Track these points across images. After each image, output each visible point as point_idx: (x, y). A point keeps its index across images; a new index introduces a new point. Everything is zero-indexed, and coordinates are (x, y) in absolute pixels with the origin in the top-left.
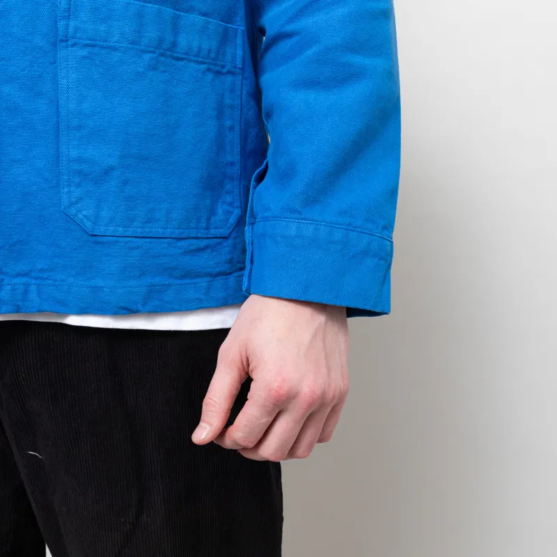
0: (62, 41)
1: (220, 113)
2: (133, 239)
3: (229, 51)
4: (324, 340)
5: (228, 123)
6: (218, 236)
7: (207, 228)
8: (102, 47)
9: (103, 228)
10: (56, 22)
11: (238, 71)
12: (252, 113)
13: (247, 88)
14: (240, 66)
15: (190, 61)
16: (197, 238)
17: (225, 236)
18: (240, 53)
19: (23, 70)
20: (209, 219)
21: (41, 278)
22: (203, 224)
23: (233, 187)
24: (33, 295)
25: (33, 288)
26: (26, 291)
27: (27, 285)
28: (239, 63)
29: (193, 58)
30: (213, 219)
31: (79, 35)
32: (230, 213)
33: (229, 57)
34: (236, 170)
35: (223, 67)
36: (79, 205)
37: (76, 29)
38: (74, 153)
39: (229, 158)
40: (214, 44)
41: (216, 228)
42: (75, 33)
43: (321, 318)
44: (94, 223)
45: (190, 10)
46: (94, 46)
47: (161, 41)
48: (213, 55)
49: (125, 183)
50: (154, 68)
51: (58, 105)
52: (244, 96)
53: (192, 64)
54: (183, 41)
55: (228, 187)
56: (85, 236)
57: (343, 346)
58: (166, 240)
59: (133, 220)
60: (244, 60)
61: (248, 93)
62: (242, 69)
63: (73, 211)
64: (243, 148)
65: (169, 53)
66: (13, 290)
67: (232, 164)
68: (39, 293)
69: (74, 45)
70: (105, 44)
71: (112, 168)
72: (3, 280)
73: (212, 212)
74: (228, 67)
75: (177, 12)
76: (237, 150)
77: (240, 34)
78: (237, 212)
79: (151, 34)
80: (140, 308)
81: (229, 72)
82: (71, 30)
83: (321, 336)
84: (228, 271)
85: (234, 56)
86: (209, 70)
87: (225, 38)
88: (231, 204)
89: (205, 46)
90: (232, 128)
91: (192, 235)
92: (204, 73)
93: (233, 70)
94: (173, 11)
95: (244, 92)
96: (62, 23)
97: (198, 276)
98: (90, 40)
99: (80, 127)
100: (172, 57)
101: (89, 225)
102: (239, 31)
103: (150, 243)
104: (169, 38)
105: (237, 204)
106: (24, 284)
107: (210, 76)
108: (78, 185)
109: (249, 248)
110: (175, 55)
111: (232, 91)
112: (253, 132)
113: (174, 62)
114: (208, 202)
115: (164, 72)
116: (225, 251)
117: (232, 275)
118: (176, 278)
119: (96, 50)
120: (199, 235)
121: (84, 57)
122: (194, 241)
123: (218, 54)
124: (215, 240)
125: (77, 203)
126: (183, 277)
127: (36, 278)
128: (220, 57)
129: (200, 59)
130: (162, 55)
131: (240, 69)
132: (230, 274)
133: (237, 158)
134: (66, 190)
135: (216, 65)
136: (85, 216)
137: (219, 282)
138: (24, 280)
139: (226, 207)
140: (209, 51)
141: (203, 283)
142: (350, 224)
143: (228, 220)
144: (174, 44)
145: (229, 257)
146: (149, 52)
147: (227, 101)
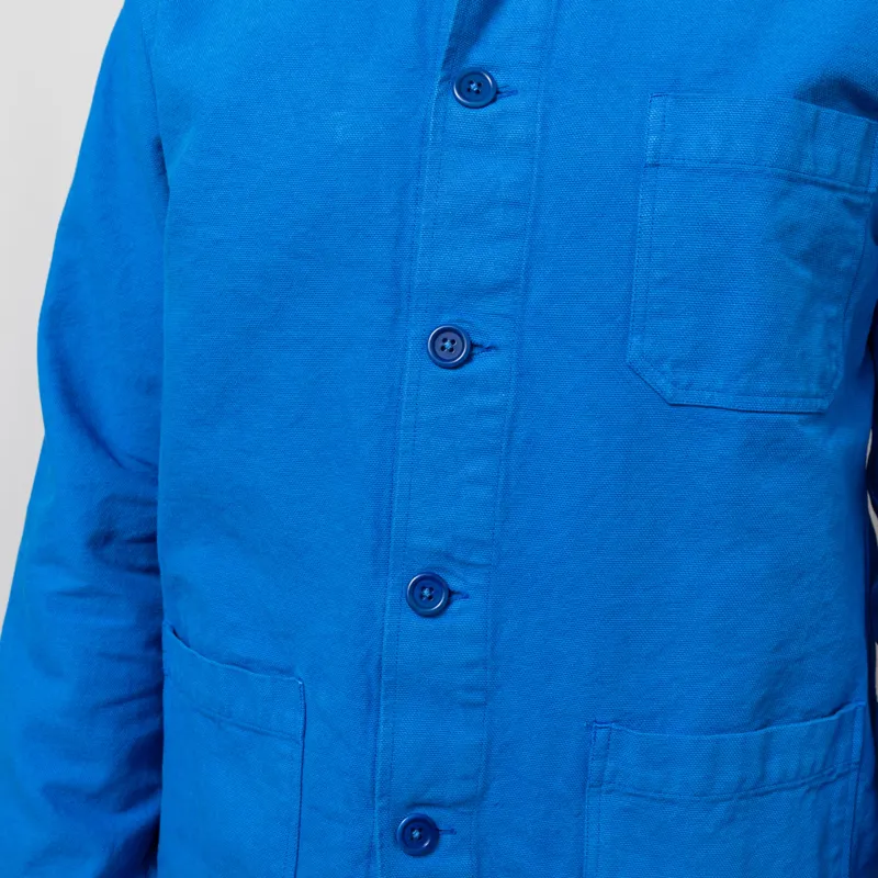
1: (823, 843)
3: (842, 746)
5: (834, 850)
11: (853, 767)
13: (865, 783)
14: (858, 759)
18: (857, 741)
28: (856, 756)
29: (787, 785)
31: (618, 779)
33: (841, 755)
35: (832, 773)
37: (615, 773)
40: (822, 752)
42: (614, 777)
46: (641, 797)
48: (818, 767)
52: (859, 797)
53: (785, 794)
60: (863, 747)
61: (865, 790)
62: (860, 763)
65: (753, 792)
69: (611, 792)
70: (657, 796)
74: (840, 769)
75: (769, 729)
77: (859, 715)
81: (840, 776)
82: (608, 773)
85: (849, 748)
86: (810, 790)
89: (808, 762)
90: (838, 856)
92: (802, 798)
93: (846, 769)
94: (763, 731)
95: (861, 791)
96: (594, 765)
98: (636, 789)
100: (756, 795)
104: (755, 773)
107: (812, 796)
110: (761, 790)
111: (843, 799)
113: (759, 799)
119: (645, 801)
121: (626, 810)
123: (825, 762)
128: (829, 764)
129: (799, 782)
130: (742, 798)
131: (857, 763)
135: (822, 777)
140: (813, 765)
144: (763, 777)
146: (725, 800)
147: (834, 819)
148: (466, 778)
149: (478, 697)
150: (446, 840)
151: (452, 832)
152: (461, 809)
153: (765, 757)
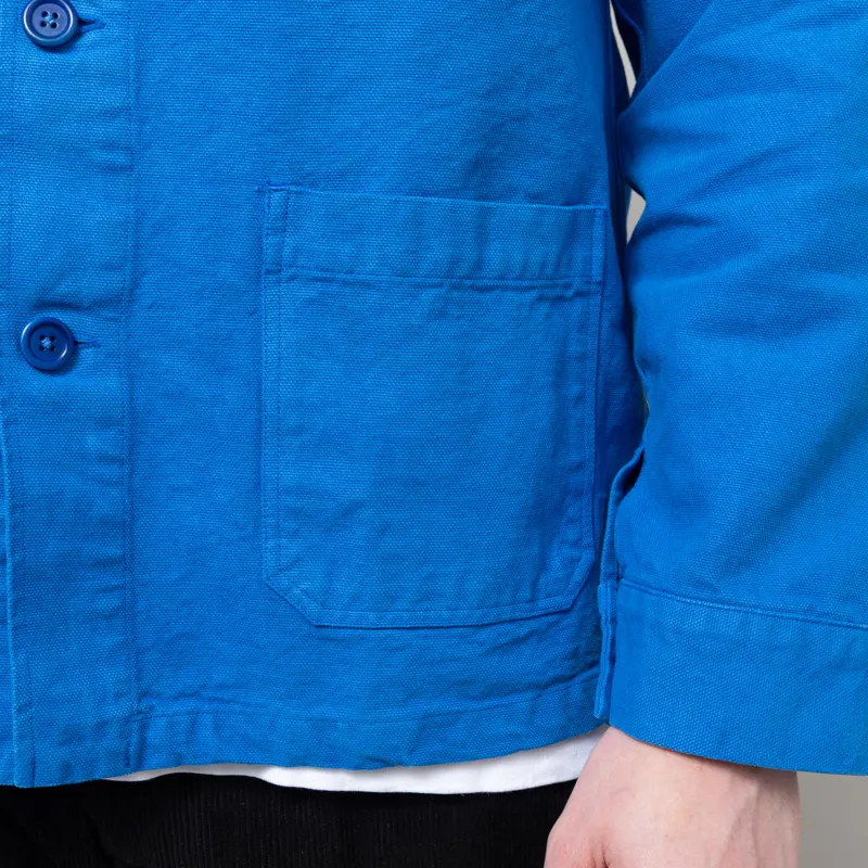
0: (268, 272)
1: (560, 375)
2: (393, 632)
3: (579, 254)
4: (754, 831)
5: (575, 389)
6: (551, 610)
7: (532, 600)
8: (345, 283)
9: (338, 614)
10: (260, 238)
11: (594, 287)
12: (617, 361)
13: (611, 314)
14: (599, 279)
15: (506, 288)
16: (512, 621)
17: (565, 607)
18: (598, 253)
19: (197, 326)
20: (535, 582)
21: (222, 700)
22: (526, 594)
23: (579, 509)
24: (206, 733)
25: (207, 720)
26: (193, 726)
27: (194, 716)
28: (596, 272)
29: (511, 283)
30: (542, 580)
31: (301, 261)
32: (574, 561)
33: (578, 266)
34: (587, 477)
35: (567, 286)
36: (295, 572)
37: (297, 252)
38: (289, 477)
39: (574, 458)
40: (554, 249)
41: (549, 596)
42: (295, 257)
43: (749, 789)
44: (323, 605)
45: (507, 194)
46: (330, 281)
47: (454, 262)
48: (549, 271)
49: (383, 530)
50: (441, 315)
51: (260, 389)
52: (604, 331)
53: (510, 295)
54: (495, 256)
55: (572, 511)
56: (306, 627)
57: (790, 836)
58: (454, 631)
59: (394, 599)
60: (605, 267)
61: (612, 325)
62: (603, 284)
63: (284, 581)
64: (599, 431)
65: (468, 282)
66: (171, 725)
67: (580, 466)
68: (217, 727)
69: (292, 278)
70: (348, 277)
71: (357, 505)
72: (152, 708)
73: (542, 565)
74: (577, 284)
75: (485, 204)
76: (591, 436)
77: (598, 220)
78: (587, 557)
79: (437, 252)
80: (405, 758)
81: (578, 294)
82: (286, 251)
83: (750, 825)
84: (569, 673)
85: (588, 261)
86: (540, 299)
87: (572, 232)
88: (576, 544)
89: (536, 258)
90: (580, 398)
91: (505, 617)
92: (532, 307)
93: (585, 288)
94: (478, 203)
95: (606, 324)
96: (270, 241)
97: (514, 690)
98: (322, 270)
99: (299, 430)
100: (473, 288)
101: (313, 608)
102: (599, 213)
103: (426, 637)
104: (470, 255)
105: (588, 540)
106: (188, 713)
107: (544, 308)
108: (295, 534)
109: (607, 630)
110: (479, 283)
111: (583, 327)
112: (620, 393)
113: (477, 295)
114: (535, 549)
115: (459, 318)
116: (564, 637)
117: (577, 680)
118: (474, 698)
119: (334, 288)
120: (518, 615)
121: (311, 301)
122: (509, 627)
123: (557, 267)
124: (545, 619)
125: (290, 567)
126: (485, 695)
127: (212, 700)
128: (562, 271)
129: (526, 283)
130: (455, 287)
131: (599, 283)
132: (572, 677)
133: (589, 451)
134: (271, 544)
135: (555, 286)
136: (305, 592)
137: (553, 696)
138: (191, 704)
139: (567, 551)
140: (543, 266)
141: (522, 702)
142: (810, 610)
143: (569, 576)
144: (479, 265)
145: (571, 646)
146: (433, 286)
147: (574, 349)
148: (109, 267)
149: (120, 159)
150: (87, 355)
151: (95, 345)
152: (105, 313)
153: (482, 237)
